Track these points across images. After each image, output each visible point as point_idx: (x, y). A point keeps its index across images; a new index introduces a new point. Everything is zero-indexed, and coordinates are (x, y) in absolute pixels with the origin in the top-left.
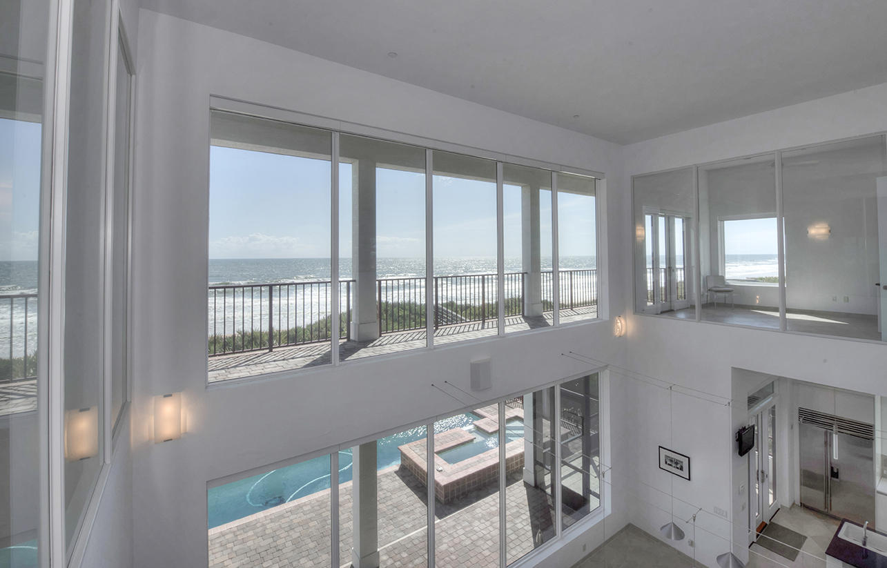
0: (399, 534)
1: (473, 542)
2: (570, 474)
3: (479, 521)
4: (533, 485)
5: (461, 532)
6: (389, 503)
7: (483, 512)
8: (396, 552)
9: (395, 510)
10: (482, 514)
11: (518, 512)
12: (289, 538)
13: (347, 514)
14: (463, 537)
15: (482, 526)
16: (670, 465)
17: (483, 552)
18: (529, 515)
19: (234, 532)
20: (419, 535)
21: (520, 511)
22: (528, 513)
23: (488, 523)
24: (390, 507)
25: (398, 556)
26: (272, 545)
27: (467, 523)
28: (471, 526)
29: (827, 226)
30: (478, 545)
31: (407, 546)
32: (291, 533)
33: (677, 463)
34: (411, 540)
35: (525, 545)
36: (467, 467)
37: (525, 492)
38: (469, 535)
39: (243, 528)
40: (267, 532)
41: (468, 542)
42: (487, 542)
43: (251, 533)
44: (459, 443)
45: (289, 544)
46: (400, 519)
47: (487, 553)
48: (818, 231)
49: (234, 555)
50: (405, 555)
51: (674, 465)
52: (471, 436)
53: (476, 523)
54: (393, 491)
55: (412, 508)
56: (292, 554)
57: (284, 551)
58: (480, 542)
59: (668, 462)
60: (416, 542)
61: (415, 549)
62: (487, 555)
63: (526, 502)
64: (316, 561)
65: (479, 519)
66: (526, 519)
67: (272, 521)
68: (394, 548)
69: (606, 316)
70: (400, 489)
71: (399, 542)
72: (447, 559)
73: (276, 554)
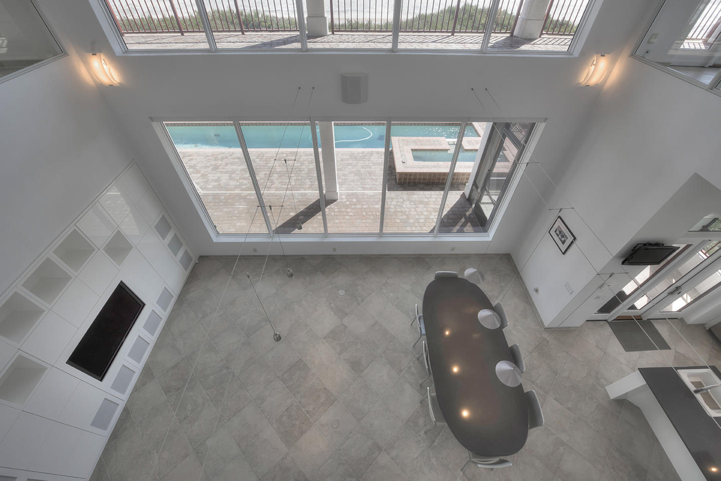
0: (359, 189)
1: (396, 212)
2: (488, 203)
3: (410, 202)
4: (467, 198)
5: (394, 203)
6: (368, 170)
7: (418, 199)
8: (352, 197)
9: (368, 175)
10: (415, 199)
12: (307, 167)
13: (341, 166)
14: (393, 207)
15: (409, 206)
16: (558, 236)
17: (397, 220)
19: (287, 154)
20: (370, 194)
23: (414, 206)
25: (351, 199)
26: (299, 167)
28: (403, 203)
30: (397, 214)
31: (359, 196)
32: (309, 165)
33: (563, 236)
34: (363, 194)
35: (425, 228)
36: (423, 167)
37: (458, 198)
38: (397, 207)
40: (300, 160)
41: (393, 210)
42: (404, 216)
44: (435, 148)
45: (306, 170)
46: (367, 181)
49: (281, 165)
50: (354, 200)
51: (560, 236)
52: (449, 147)
54: (374, 164)
55: (377, 177)
56: (305, 175)
58: (400, 214)
60: (365, 197)
61: (362, 200)
62: (397, 222)
63: (451, 206)
64: (313, 184)
67: (306, 155)
68: (352, 194)
69: (577, 50)
70: (380, 164)
71: (356, 193)
73: (298, 172)
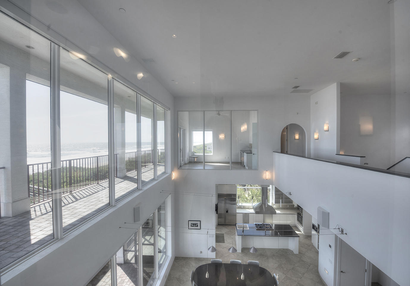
11: (122, 280)
18: (129, 278)
21: (123, 279)
22: (128, 278)
29: (224, 135)
33: (195, 225)
48: (222, 136)
51: (194, 226)
59: (192, 225)
63: (124, 273)
66: (128, 281)
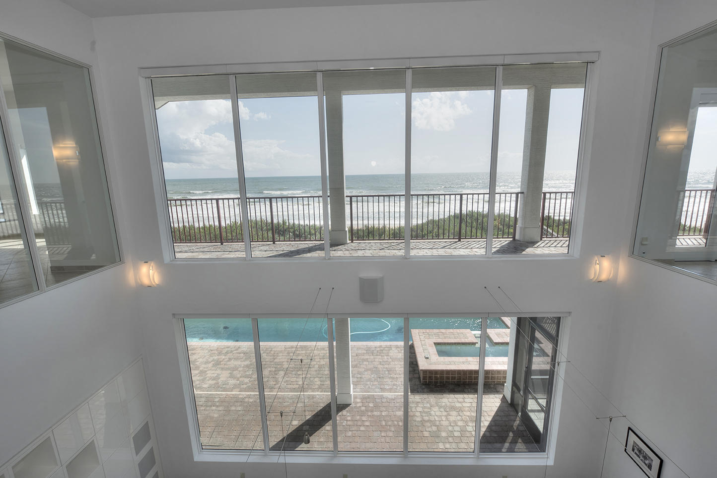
0: (377, 390)
1: (423, 421)
3: (439, 409)
4: (509, 403)
5: (420, 409)
6: (386, 366)
7: (448, 404)
8: (368, 400)
9: (387, 373)
10: (446, 405)
12: (319, 363)
13: (356, 362)
14: (418, 414)
15: (438, 413)
16: (639, 456)
17: (425, 433)
20: (389, 397)
23: (445, 414)
24: (385, 369)
25: (367, 404)
27: (429, 405)
28: (430, 409)
30: (424, 425)
31: (377, 400)
32: (322, 361)
34: (382, 397)
36: (450, 364)
37: (498, 404)
38: (424, 415)
39: (302, 347)
41: (419, 419)
42: (433, 427)
43: (304, 352)
44: (460, 342)
45: (317, 366)
46: (385, 380)
47: (426, 434)
50: (371, 405)
51: (641, 458)
52: (475, 340)
53: (436, 409)
54: (393, 360)
55: (397, 376)
56: (315, 373)
57: (312, 369)
58: (428, 424)
60: (384, 400)
61: (380, 405)
62: (425, 435)
63: (493, 414)
64: (324, 383)
65: (440, 407)
67: (318, 349)
68: (369, 397)
69: (576, 253)
70: (399, 360)
71: (373, 395)
72: (396, 423)
